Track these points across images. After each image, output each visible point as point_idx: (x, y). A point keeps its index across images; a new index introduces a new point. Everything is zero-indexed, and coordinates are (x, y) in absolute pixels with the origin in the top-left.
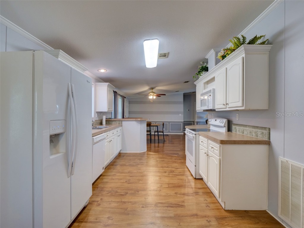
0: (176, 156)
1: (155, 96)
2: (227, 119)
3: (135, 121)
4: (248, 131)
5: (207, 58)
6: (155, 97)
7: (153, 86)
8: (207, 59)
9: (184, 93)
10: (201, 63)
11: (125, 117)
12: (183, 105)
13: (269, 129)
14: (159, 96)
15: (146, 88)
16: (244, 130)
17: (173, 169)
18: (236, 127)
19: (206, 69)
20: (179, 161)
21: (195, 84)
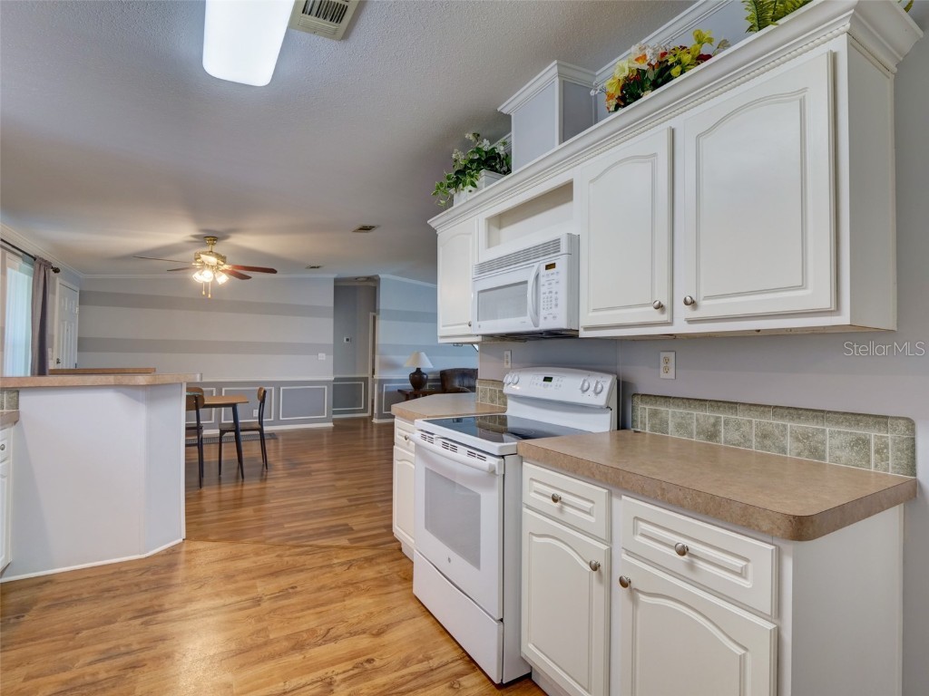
0: (344, 541)
1: (224, 271)
2: (616, 376)
3: (117, 387)
4: (745, 429)
5: (505, 111)
6: (223, 279)
7: (216, 227)
8: (508, 117)
9: (335, 276)
10: (469, 136)
11: (51, 365)
12: (332, 321)
13: (911, 424)
14: (240, 273)
15: (176, 233)
16: (715, 425)
17: (364, 642)
18: (662, 409)
19: (497, 163)
20: (369, 573)
21: (433, 225)
